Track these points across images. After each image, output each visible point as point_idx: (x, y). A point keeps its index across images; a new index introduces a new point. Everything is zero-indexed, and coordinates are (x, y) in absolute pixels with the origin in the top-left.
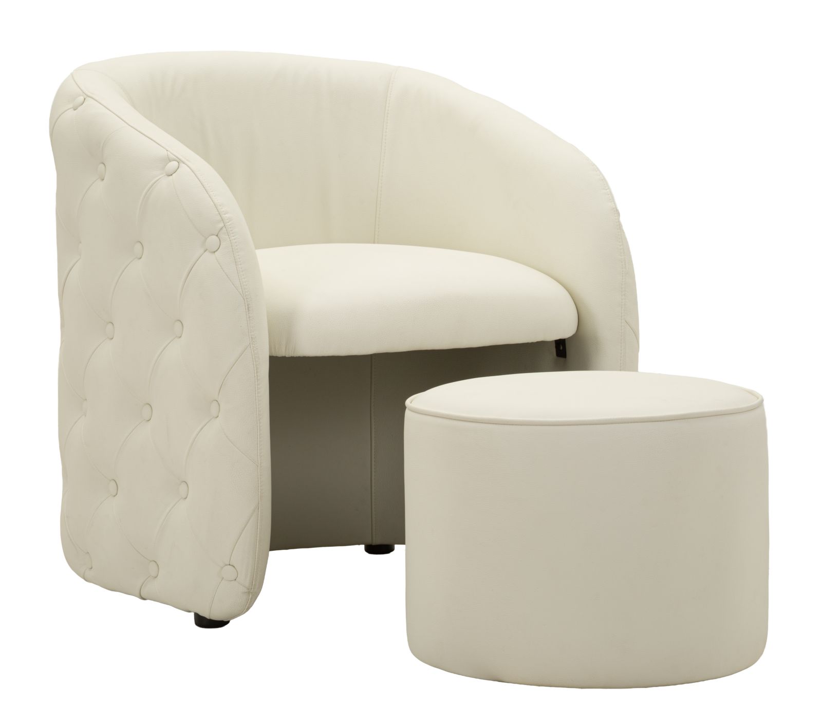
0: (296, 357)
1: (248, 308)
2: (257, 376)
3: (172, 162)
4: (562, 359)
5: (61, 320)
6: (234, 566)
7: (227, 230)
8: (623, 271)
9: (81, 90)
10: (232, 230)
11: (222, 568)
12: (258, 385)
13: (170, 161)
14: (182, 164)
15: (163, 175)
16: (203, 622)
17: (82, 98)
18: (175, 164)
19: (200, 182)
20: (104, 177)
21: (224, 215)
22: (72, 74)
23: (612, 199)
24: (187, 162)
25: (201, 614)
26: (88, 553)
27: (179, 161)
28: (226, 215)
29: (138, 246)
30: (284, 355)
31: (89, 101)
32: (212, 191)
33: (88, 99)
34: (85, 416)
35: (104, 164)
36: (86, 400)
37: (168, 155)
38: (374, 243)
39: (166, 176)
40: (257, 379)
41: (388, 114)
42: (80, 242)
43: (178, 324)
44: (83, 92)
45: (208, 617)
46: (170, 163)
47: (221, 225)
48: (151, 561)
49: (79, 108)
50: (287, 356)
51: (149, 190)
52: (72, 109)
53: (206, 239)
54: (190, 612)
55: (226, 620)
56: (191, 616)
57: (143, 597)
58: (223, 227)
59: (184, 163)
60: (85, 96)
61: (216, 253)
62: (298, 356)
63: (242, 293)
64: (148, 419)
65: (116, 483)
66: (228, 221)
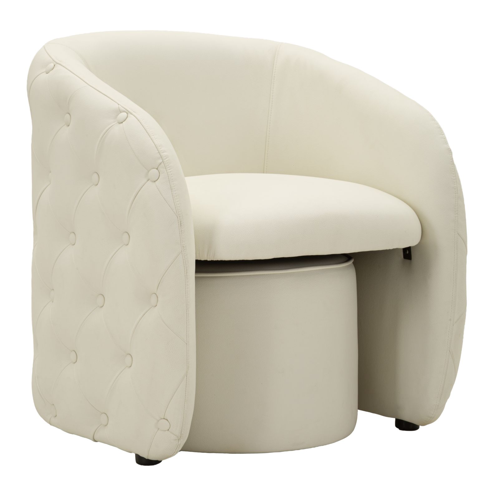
0: (215, 261)
1: (181, 224)
2: (187, 275)
3: (122, 113)
4: (408, 261)
5: (34, 229)
6: (167, 420)
7: (164, 165)
8: (456, 196)
9: (52, 59)
10: (168, 165)
11: (158, 421)
12: (187, 282)
13: (121, 113)
14: (129, 115)
15: (116, 123)
16: (141, 461)
17: (52, 65)
18: (124, 114)
19: (144, 128)
20: (70, 124)
21: (162, 154)
22: (44, 47)
23: (446, 143)
24: (134, 114)
25: (141, 455)
26: (53, 405)
27: (128, 112)
28: (164, 154)
29: (95, 176)
30: (206, 259)
31: (58, 67)
32: (153, 136)
33: (57, 65)
34: (53, 302)
35: (69, 114)
36: (53, 290)
37: (119, 108)
38: (264, 173)
39: (118, 124)
40: (187, 278)
41: (274, 77)
42: (50, 172)
43: (126, 235)
44: (53, 60)
45: (146, 458)
46: (121, 114)
47: (160, 161)
48: (102, 413)
49: (51, 72)
50: (208, 260)
51: (104, 134)
52: (45, 73)
53: (149, 171)
54: (131, 452)
55: (159, 460)
56: (133, 456)
57: (96, 440)
58: (162, 162)
59: (131, 114)
60: (55, 63)
61: (156, 182)
62: (216, 260)
63: (176, 213)
64: (101, 306)
65: (76, 353)
66: (165, 158)
